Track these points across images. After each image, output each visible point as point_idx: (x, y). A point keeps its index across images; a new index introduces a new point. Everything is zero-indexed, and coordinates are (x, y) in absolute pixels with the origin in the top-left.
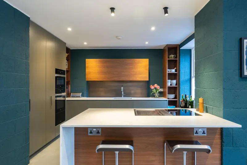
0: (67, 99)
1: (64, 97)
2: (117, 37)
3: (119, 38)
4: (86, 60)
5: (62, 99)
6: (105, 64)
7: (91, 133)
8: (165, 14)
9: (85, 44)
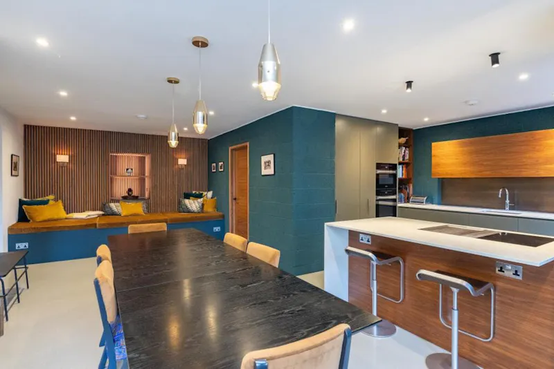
0: (399, 205)
1: (394, 200)
2: (466, 102)
3: (471, 103)
4: (433, 144)
5: (391, 203)
6: (465, 149)
7: (362, 240)
8: (493, 64)
9: (426, 121)
